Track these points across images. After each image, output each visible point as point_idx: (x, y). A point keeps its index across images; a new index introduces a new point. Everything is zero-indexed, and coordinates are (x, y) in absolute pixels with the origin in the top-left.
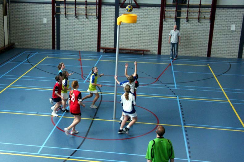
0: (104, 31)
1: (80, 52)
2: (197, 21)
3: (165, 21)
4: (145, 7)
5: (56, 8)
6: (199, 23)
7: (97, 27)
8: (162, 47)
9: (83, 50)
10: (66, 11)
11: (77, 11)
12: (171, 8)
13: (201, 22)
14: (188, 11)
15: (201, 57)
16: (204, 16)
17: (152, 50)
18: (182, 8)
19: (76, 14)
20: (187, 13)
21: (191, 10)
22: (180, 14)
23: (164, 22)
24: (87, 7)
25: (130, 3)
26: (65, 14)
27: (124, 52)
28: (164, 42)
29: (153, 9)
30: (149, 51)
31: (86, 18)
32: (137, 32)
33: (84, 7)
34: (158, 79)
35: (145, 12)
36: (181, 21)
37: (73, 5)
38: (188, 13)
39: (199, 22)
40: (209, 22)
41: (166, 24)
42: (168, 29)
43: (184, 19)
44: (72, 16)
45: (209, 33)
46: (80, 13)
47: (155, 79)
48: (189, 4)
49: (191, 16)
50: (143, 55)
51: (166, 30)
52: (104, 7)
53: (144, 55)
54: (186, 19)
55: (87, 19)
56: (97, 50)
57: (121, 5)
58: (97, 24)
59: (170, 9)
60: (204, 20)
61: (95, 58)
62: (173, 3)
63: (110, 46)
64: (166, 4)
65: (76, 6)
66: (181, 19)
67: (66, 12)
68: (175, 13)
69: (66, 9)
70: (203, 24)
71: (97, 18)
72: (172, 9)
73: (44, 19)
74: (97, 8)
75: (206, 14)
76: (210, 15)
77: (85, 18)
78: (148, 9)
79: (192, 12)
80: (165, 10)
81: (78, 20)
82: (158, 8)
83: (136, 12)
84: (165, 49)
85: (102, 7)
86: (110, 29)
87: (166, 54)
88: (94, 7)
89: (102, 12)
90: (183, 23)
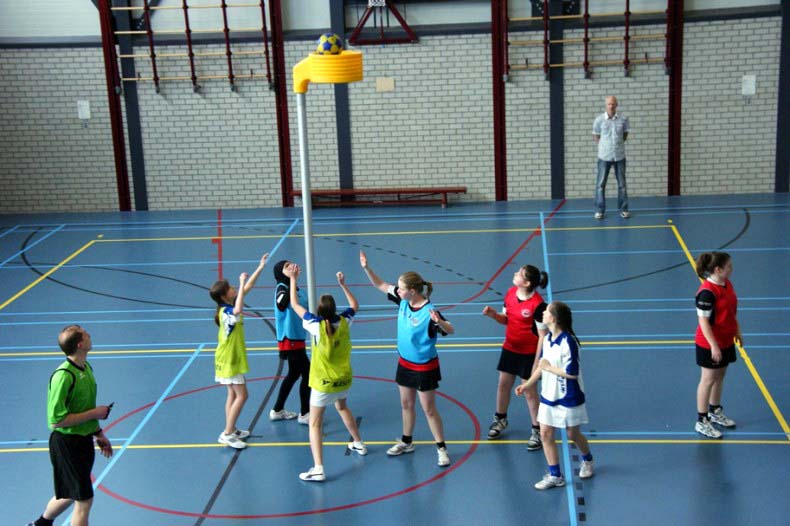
1: (220, 211)
2: (622, 74)
3: (509, 81)
4: (436, 37)
5: (119, 60)
6: (628, 80)
7: (276, 121)
8: (510, 175)
9: (233, 204)
10: (158, 69)
11: (196, 68)
12: (526, 33)
13: (634, 73)
14: (586, 40)
15: (648, 198)
16: (646, 54)
17: (474, 186)
18: (565, 31)
19: (194, 78)
20: (583, 47)
21: (598, 35)
22: (562, 51)
23: (507, 85)
24: (232, 50)
25: (382, 27)
26: (156, 79)
27: (377, 199)
28: (515, 157)
30: (464, 191)
31: (233, 90)
33: (221, 50)
35: (438, 54)
36: (565, 77)
37: (182, 47)
38: (589, 47)
39: (628, 75)
40: (663, 72)
41: (514, 90)
42: (524, 107)
43: (576, 70)
44: (181, 85)
45: (667, 112)
46: (209, 75)
48: (587, 15)
49: (600, 58)
50: (443, 206)
51: (519, 113)
52: (292, 48)
53: (449, 205)
54: (582, 70)
55: (234, 94)
56: (281, 202)
57: (351, 34)
58: (275, 110)
59: (524, 39)
60: (645, 67)
61: (272, 231)
62: (534, 15)
63: (326, 184)
64: (508, 20)
66: (566, 71)
67: (159, 75)
68: (543, 49)
69: (157, 64)
70: (642, 82)
71: (270, 88)
72: (533, 38)
73: (79, 103)
74: (267, 52)
75: (653, 44)
76: (664, 49)
77: (229, 90)
78: (447, 42)
79: (601, 42)
80: (508, 44)
81: (205, 98)
82: (484, 35)
83: (407, 55)
84: (519, 179)
85: (286, 48)
86: (320, 125)
87: (526, 196)
88: (258, 49)
89: (287, 65)
90: (574, 82)
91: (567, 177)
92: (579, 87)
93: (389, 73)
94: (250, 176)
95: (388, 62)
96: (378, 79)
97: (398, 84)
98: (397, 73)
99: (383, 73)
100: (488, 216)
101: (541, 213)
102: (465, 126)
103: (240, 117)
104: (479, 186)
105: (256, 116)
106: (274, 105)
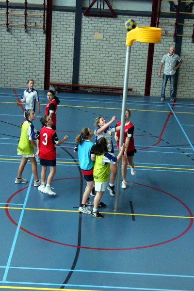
0: (55, 55)
4: (125, 16)
7: (45, 49)
8: (152, 84)
9: (20, 87)
11: (9, 20)
12: (167, 19)
17: (135, 88)
18: (185, 20)
19: (7, 24)
20: (192, 28)
22: (182, 29)
24: (27, 13)
27: (89, 90)
28: (155, 76)
29: (144, 20)
30: (131, 90)
31: (26, 32)
32: (112, 58)
33: (22, 12)
36: (183, 41)
37: (4, 9)
43: (188, 38)
46: (14, 23)
52: (56, 14)
54: (191, 39)
55: (26, 34)
56: (43, 87)
57: (86, 10)
58: (45, 43)
59: (166, 21)
62: (171, 10)
63: (66, 81)
64: (160, 11)
65: (7, 10)
66: (184, 38)
68: (174, 27)
71: (44, 33)
72: (170, 21)
74: (44, 15)
77: (24, 31)
80: (158, 23)
81: (11, 34)
82: (147, 18)
83: (110, 23)
84: (156, 86)
85: (53, 14)
86: (66, 53)
87: (158, 95)
88: (41, 13)
89: (53, 22)
90: (186, 44)
91: (178, 87)
92: (189, 46)
93: (101, 31)
94: (29, 74)
95: (101, 25)
96: (96, 33)
97: (105, 37)
98: (105, 31)
99: (98, 30)
101: (168, 104)
102: (134, 59)
103: (28, 45)
104: (137, 88)
105: (35, 46)
106: (45, 41)
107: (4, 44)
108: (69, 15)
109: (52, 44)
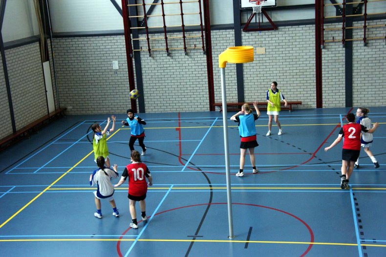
0: (217, 74)
1: (179, 113)
2: (384, 43)
3: (324, 48)
4: (286, 27)
5: (132, 41)
7: (206, 69)
8: (324, 95)
9: (186, 110)
10: (150, 45)
11: (169, 44)
12: (333, 24)
14: (365, 27)
17: (305, 101)
18: (354, 22)
19: (167, 49)
20: (363, 30)
21: (371, 24)
22: (352, 33)
23: (323, 50)
24: (185, 35)
25: (259, 22)
26: (149, 50)
28: (327, 86)
29: (301, 29)
30: (300, 103)
31: (186, 55)
32: (277, 72)
34: (314, 154)
36: (354, 46)
37: (162, 34)
38: (367, 30)
41: (326, 53)
42: (332, 61)
43: (360, 42)
44: (161, 53)
46: (174, 47)
47: (311, 154)
48: (366, 14)
49: (372, 36)
50: (290, 111)
51: (329, 64)
52: (215, 34)
53: (293, 110)
54: (363, 42)
55: (187, 57)
56: (209, 109)
57: (244, 26)
58: (206, 64)
59: (333, 27)
61: (205, 124)
62: (337, 15)
63: (230, 100)
64: (324, 17)
65: (166, 35)
66: (354, 43)
67: (151, 48)
68: (342, 32)
69: (150, 42)
71: (204, 54)
72: (337, 26)
73: (113, 62)
74: (202, 36)
77: (184, 54)
78: (292, 29)
79: (373, 28)
80: (324, 29)
81: (172, 59)
82: (311, 25)
83: (272, 36)
84: (329, 97)
85: (212, 34)
87: (332, 106)
88: (198, 35)
89: (212, 42)
90: (358, 48)
91: (354, 96)
92: (361, 51)
93: (262, 45)
94: (194, 96)
95: (262, 39)
96: (257, 48)
97: (267, 50)
98: (267, 45)
99: (260, 45)
100: (312, 116)
101: (341, 115)
102: (301, 71)
103: (189, 67)
104: (308, 100)
105: (197, 67)
106: (206, 61)
107: (166, 68)
108: (228, 33)
109: (213, 64)
